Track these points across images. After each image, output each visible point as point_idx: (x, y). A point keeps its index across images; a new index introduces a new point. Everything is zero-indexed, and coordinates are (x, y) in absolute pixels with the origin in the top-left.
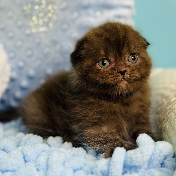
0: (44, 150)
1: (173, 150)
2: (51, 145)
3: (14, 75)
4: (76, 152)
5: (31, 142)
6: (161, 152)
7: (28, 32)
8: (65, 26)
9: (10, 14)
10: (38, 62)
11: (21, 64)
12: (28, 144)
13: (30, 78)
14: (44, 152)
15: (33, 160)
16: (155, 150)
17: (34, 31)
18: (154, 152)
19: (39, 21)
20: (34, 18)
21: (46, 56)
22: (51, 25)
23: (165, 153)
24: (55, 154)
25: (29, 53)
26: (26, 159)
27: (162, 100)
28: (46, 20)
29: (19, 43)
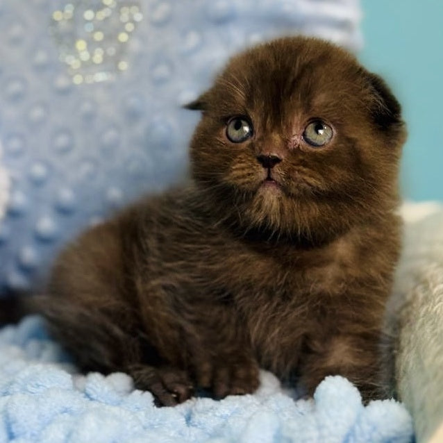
0: (66, 409)
1: (409, 426)
2: (94, 396)
3: (20, 199)
4: (157, 420)
5: (38, 386)
6: (375, 429)
7: (62, 82)
8: (162, 71)
9: (16, 30)
10: (86, 168)
11: (39, 170)
12: (30, 390)
13: (63, 211)
14: (65, 414)
15: (33, 435)
16: (358, 421)
17: (78, 80)
18: (357, 428)
19: (92, 55)
20: (81, 45)
21: (108, 151)
22: (124, 66)
23: (385, 433)
24: (91, 422)
25: (62, 141)
26: (14, 430)
27: (414, 288)
28: (112, 51)
29: (37, 113)
